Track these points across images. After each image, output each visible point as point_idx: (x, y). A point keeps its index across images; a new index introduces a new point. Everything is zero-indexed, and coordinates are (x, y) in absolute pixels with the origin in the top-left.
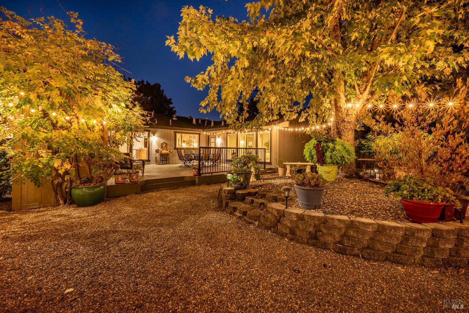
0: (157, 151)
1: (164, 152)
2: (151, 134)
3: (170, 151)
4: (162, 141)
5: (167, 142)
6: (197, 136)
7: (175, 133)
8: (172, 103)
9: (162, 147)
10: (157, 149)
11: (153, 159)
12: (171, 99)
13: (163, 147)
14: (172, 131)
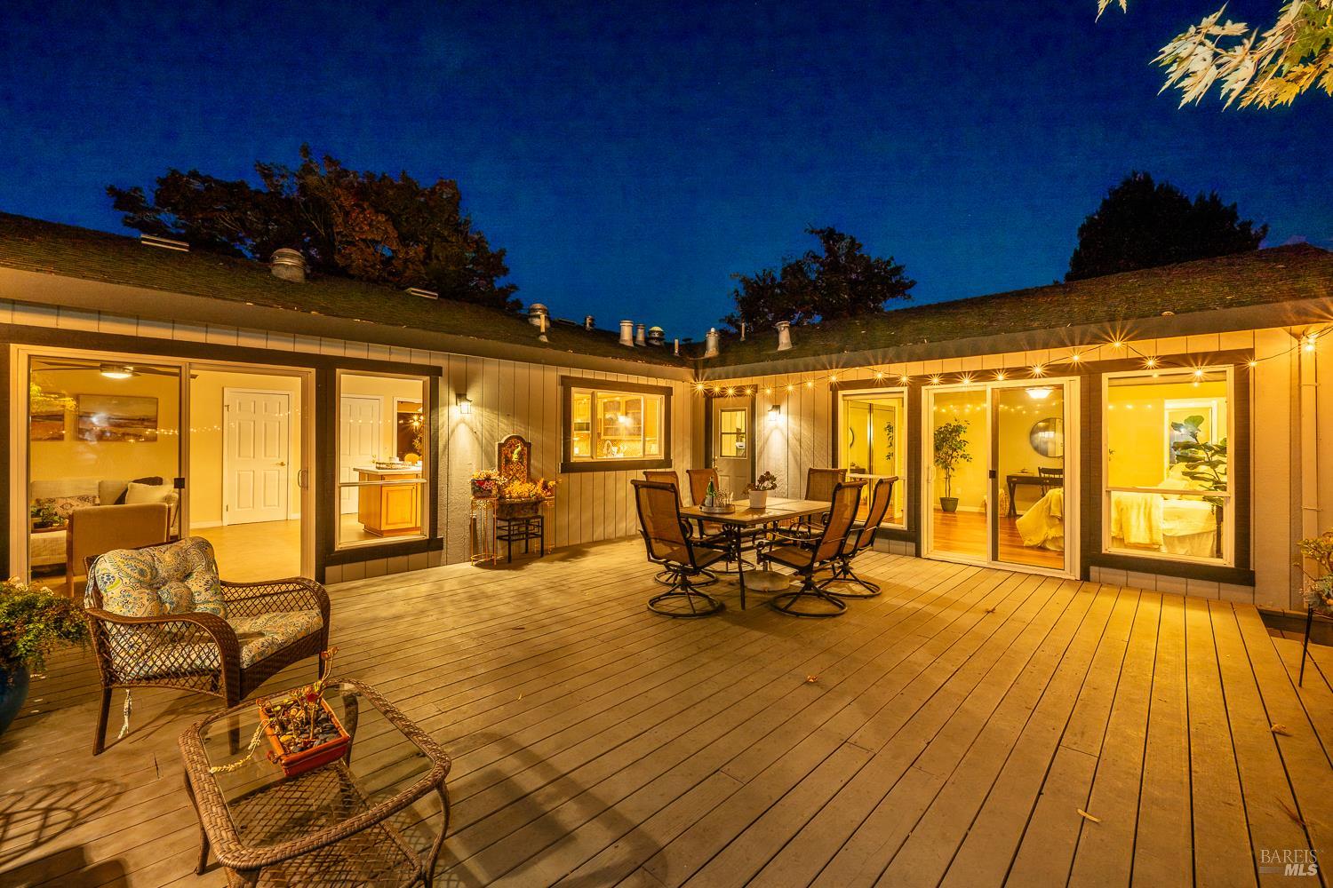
0: (480, 488)
1: (519, 489)
2: (446, 393)
3: (545, 487)
4: (505, 430)
5: (531, 436)
6: (657, 401)
7: (566, 383)
8: (505, 271)
9: (505, 462)
10: (477, 473)
11: (454, 532)
12: (502, 252)
13: (508, 461)
14: (552, 375)
